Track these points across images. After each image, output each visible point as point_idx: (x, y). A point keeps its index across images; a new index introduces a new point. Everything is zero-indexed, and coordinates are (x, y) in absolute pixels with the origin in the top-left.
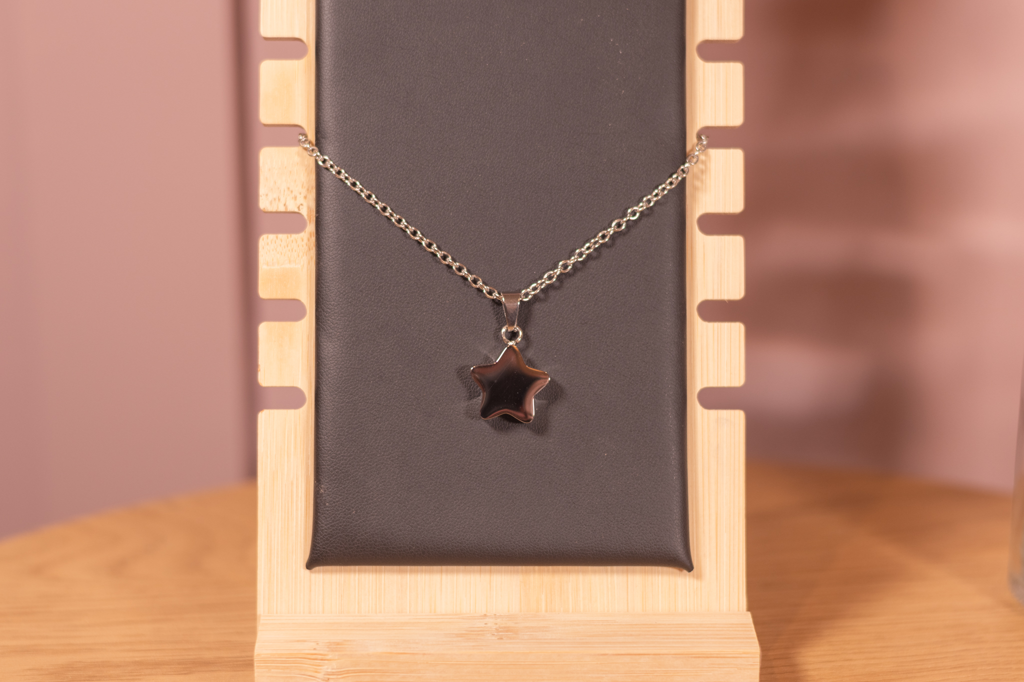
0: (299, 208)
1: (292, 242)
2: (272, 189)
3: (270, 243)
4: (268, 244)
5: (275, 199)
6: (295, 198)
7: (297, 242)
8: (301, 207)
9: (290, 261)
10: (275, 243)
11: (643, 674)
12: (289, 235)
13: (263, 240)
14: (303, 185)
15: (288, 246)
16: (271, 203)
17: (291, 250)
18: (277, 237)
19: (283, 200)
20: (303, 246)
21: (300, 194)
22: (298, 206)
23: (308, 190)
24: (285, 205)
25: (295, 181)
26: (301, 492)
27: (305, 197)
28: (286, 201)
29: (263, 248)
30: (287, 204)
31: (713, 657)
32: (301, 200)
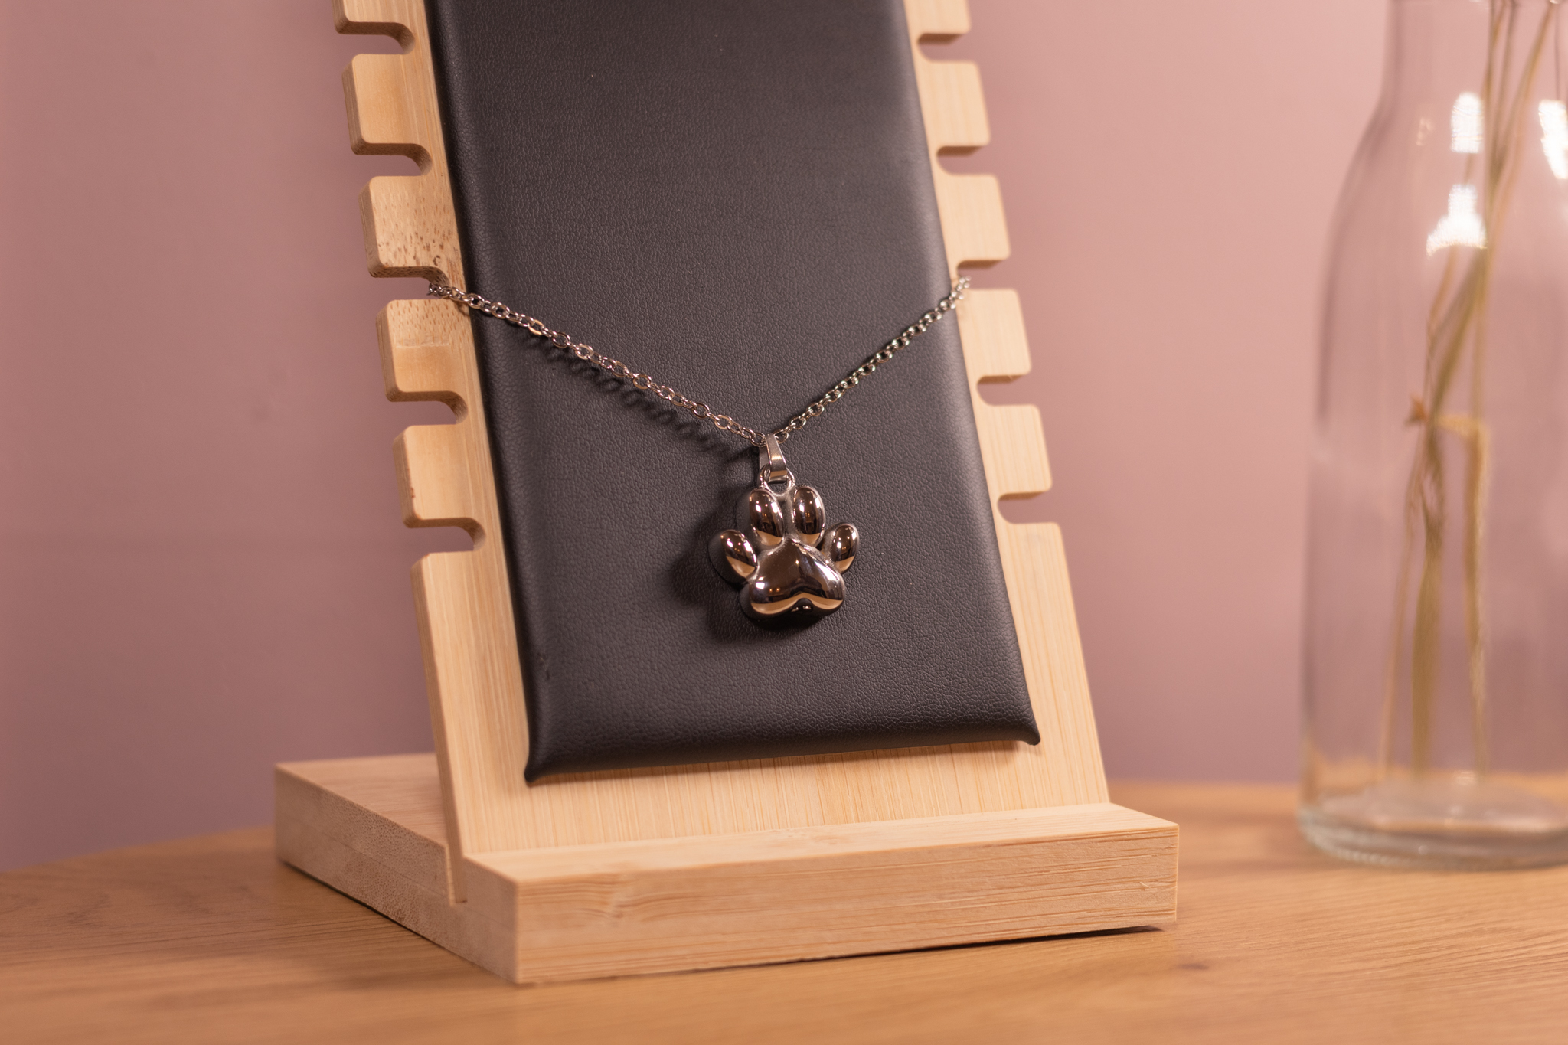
0: (434, 261)
1: (433, 310)
2: (393, 235)
3: (402, 313)
4: (399, 314)
5: (400, 250)
6: (428, 247)
7: (439, 310)
8: (438, 260)
9: (433, 338)
10: (410, 312)
11: (1036, 873)
12: (427, 301)
13: (392, 307)
14: (435, 229)
15: (427, 317)
16: (395, 255)
17: (432, 322)
18: (411, 304)
19: (411, 250)
20: (448, 316)
21: (434, 242)
22: (433, 258)
23: (444, 236)
24: (415, 257)
25: (424, 224)
26: (500, 671)
27: (442, 246)
28: (415, 251)
29: (394, 319)
30: (418, 255)
31: (1122, 840)
32: (435, 250)
